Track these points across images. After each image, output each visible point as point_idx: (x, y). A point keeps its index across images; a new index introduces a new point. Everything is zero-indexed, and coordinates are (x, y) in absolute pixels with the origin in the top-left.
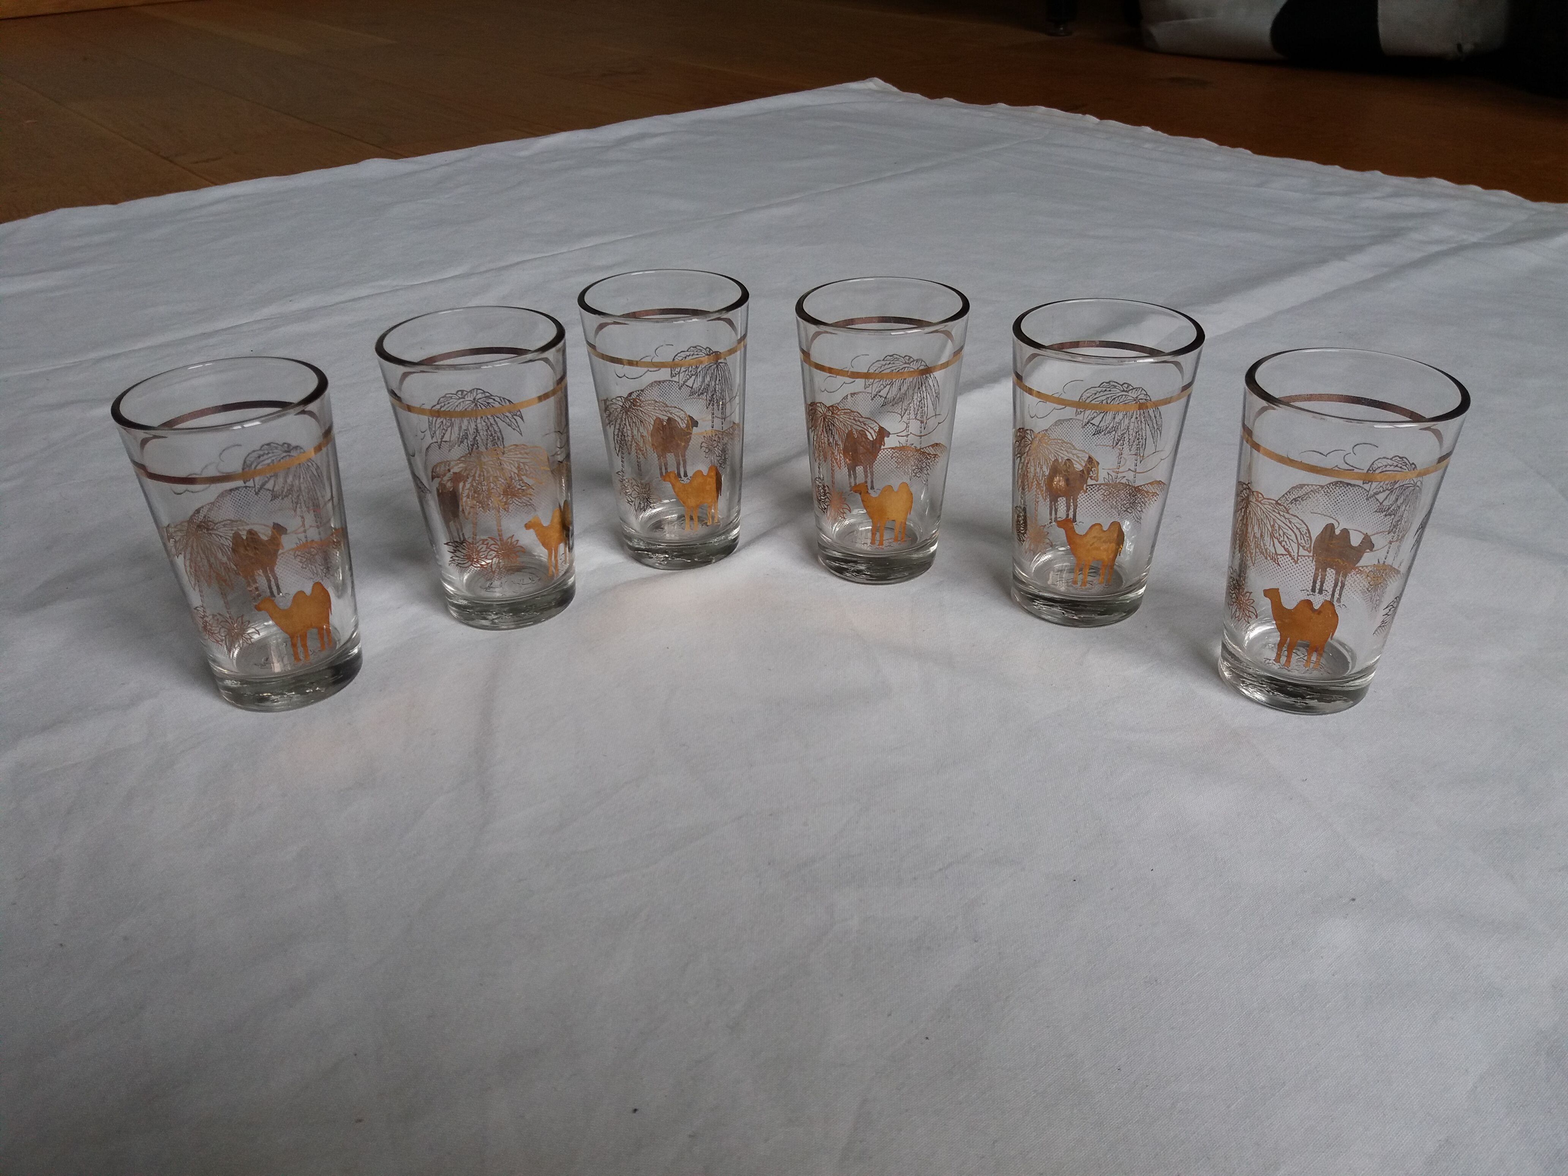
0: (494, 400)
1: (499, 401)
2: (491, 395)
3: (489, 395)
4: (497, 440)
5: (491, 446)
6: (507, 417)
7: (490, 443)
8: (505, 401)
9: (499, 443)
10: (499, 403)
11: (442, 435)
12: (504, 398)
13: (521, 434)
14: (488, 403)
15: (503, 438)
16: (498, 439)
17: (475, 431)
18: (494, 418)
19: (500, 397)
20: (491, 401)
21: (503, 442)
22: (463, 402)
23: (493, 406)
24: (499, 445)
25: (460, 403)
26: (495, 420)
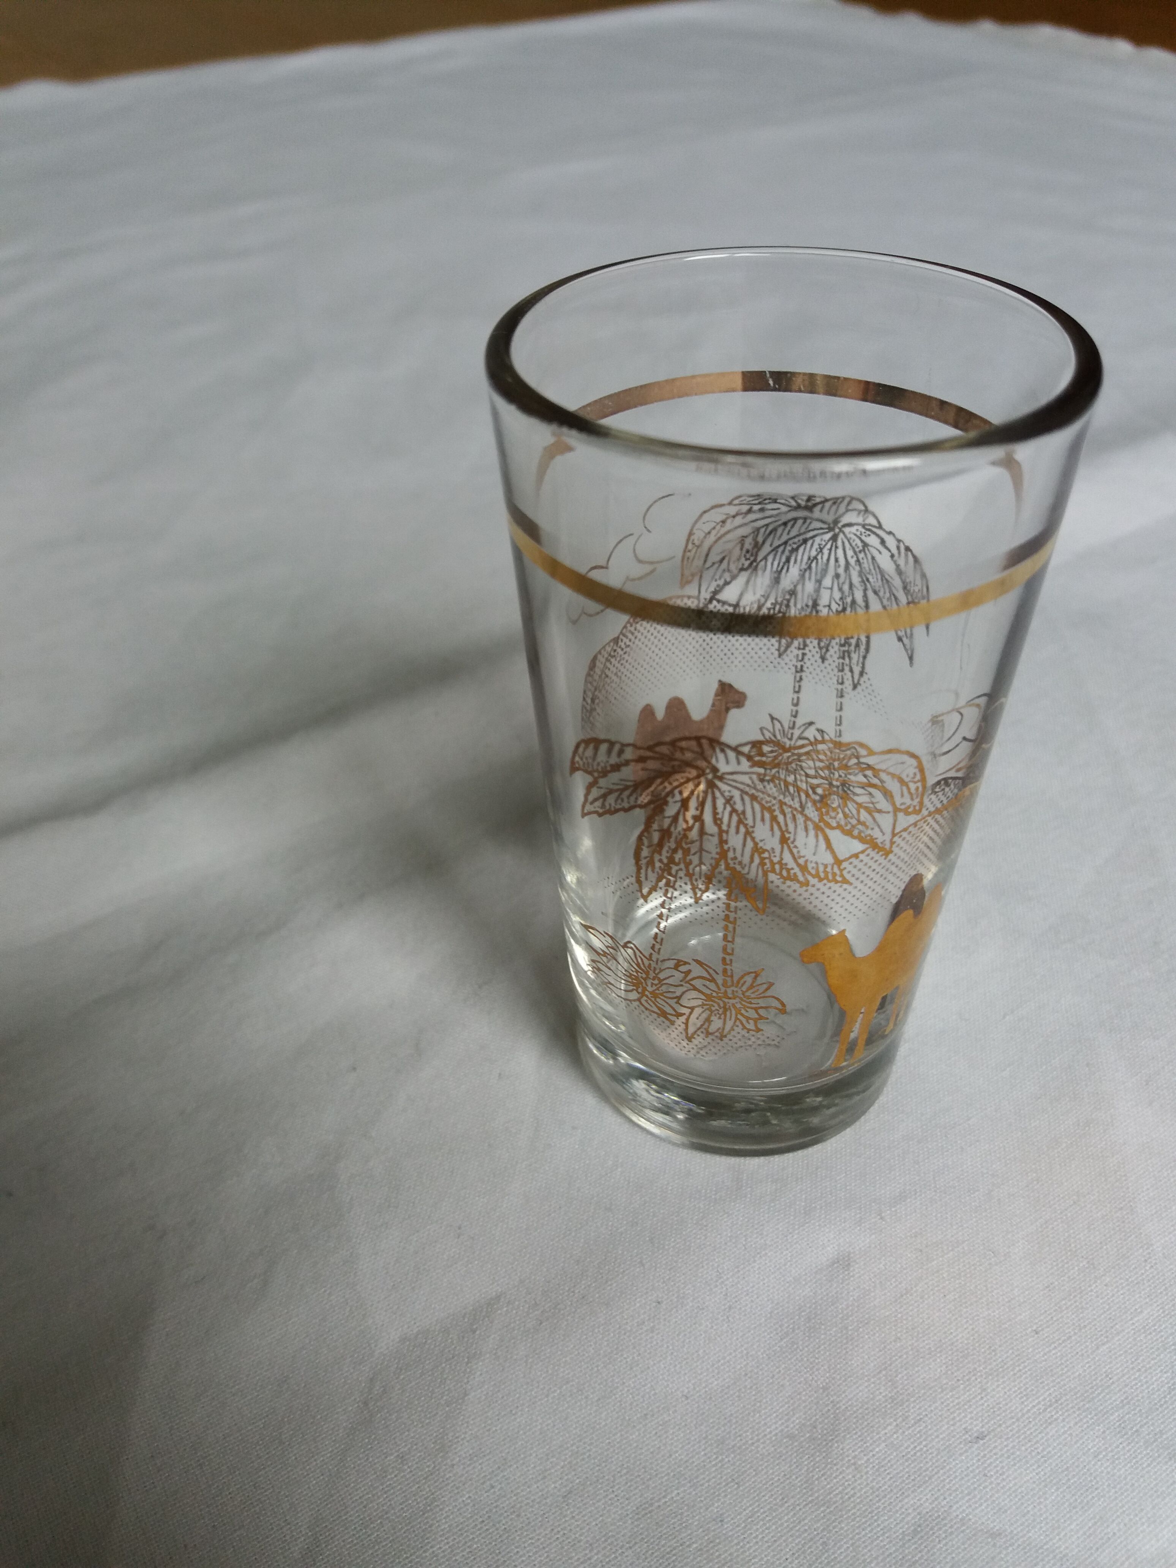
0: (883, 542)
1: (895, 551)
2: (880, 527)
3: (875, 523)
4: (852, 648)
5: (836, 656)
6: (896, 598)
7: (836, 648)
8: (906, 555)
9: (855, 656)
10: (892, 556)
11: (721, 582)
12: (908, 549)
13: (911, 658)
14: (865, 545)
15: (867, 650)
16: (857, 645)
17: (810, 603)
18: (865, 590)
19: (899, 541)
20: (873, 540)
21: (865, 657)
22: (805, 519)
23: (873, 558)
24: (854, 661)
25: (795, 520)
26: (865, 596)
